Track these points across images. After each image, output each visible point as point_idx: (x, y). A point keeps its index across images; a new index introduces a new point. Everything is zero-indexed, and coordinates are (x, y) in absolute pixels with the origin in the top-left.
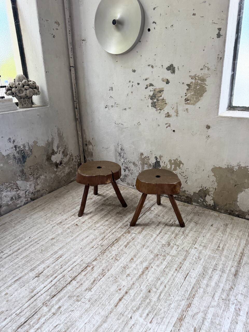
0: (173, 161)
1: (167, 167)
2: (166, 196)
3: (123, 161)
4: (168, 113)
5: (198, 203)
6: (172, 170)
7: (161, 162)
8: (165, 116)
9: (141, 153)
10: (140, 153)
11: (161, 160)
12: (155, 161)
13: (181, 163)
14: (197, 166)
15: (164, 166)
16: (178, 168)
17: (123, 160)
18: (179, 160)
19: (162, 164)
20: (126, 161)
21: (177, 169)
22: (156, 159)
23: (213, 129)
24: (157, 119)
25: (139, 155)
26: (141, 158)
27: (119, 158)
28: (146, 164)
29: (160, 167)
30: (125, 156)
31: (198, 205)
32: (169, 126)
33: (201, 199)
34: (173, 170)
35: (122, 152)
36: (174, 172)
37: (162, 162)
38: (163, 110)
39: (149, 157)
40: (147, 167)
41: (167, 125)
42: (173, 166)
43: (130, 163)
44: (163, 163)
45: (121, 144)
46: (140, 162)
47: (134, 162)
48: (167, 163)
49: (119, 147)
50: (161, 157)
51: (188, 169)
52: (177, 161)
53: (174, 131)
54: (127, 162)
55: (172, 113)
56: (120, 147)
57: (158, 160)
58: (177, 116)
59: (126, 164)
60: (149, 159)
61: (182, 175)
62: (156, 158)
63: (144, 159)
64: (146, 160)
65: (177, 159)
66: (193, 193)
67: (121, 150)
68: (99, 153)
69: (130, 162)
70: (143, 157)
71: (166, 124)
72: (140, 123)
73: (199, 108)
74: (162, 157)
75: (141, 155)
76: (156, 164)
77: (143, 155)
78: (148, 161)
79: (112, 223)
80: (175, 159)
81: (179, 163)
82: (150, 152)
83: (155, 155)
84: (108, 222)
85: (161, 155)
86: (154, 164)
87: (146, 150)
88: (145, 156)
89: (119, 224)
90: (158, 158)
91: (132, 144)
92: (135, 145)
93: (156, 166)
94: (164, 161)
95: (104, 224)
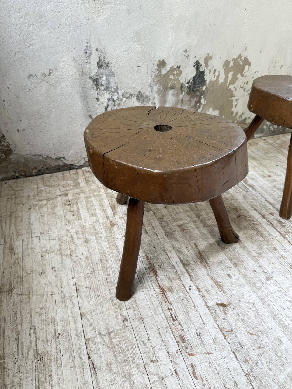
0: (231, 64)
1: (220, 79)
3: (109, 100)
5: (262, 131)
6: (228, 83)
7: (207, 72)
9: (159, 61)
10: (156, 62)
11: (207, 67)
13: (247, 62)
14: (272, 62)
15: (212, 80)
16: (239, 76)
17: (107, 96)
18: (243, 58)
19: (208, 78)
20: (115, 98)
21: (237, 79)
22: (197, 69)
25: (154, 70)
26: (160, 75)
27: (94, 93)
28: (172, 88)
29: (205, 84)
30: (112, 84)
34: (229, 85)
35: (102, 74)
36: (231, 87)
37: (210, 71)
40: (173, 95)
42: (231, 74)
43: (128, 98)
44: (212, 72)
45: (97, 50)
46: (155, 89)
47: (140, 92)
48: (219, 72)
49: (92, 61)
50: (208, 59)
51: (256, 73)
52: (239, 60)
54: (121, 97)
56: (94, 59)
57: (201, 70)
59: (119, 104)
60: (181, 72)
61: (244, 90)
62: (197, 65)
63: (166, 76)
64: (172, 78)
65: (240, 56)
67: (100, 66)
68: (17, 97)
69: (127, 95)
70: (164, 71)
74: (211, 58)
75: (159, 67)
76: (196, 80)
77: (165, 67)
78: (176, 78)
79: (258, 240)
80: (236, 57)
81: (242, 64)
82: (184, 53)
83: (195, 57)
84: (250, 243)
85: (210, 55)
86: (191, 83)
87: (173, 49)
88: (171, 68)
89: (266, 230)
90: (201, 65)
91: (135, 40)
92: (144, 42)
93: (196, 85)
94: (214, 69)
95: (255, 252)
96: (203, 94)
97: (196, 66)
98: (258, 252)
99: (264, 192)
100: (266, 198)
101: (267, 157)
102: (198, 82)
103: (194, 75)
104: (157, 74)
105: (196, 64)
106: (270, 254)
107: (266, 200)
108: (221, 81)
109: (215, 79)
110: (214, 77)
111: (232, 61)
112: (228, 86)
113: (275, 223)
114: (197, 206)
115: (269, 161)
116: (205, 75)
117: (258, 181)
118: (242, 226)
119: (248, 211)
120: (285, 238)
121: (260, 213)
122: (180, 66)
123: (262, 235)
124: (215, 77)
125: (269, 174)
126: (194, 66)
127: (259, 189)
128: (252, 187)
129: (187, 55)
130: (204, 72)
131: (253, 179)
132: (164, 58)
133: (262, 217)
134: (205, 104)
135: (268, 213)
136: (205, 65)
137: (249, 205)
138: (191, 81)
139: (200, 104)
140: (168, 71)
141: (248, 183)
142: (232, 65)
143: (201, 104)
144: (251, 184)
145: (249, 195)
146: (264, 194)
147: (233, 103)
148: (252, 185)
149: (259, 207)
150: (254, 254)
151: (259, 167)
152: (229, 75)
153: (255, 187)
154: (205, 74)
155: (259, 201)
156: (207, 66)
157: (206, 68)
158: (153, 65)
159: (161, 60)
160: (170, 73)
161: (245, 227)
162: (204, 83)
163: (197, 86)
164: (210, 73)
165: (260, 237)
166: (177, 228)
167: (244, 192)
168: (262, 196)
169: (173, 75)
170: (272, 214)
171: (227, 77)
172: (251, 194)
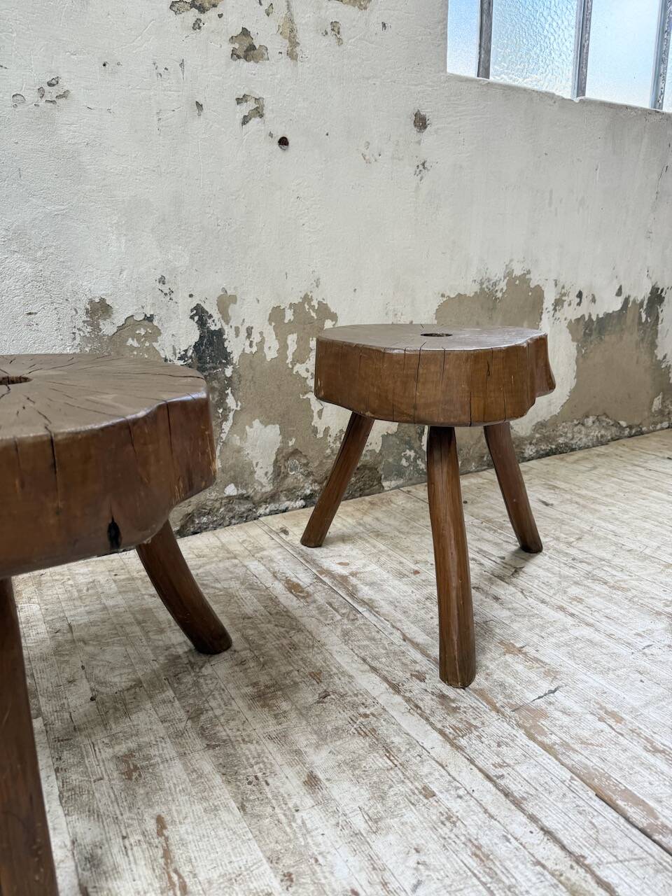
0: (289, 316)
1: (266, 350)
2: (268, 510)
4: (245, 32)
5: (400, 473)
6: (289, 361)
7: (229, 334)
8: (228, 48)
9: (91, 302)
10: (83, 305)
11: (227, 322)
12: (195, 336)
13: (325, 311)
14: (387, 314)
15: (248, 350)
16: (313, 342)
18: (315, 303)
19: (235, 346)
22: (202, 323)
23: (436, 132)
24: (182, 65)
25: (80, 324)
26: (100, 338)
29: (229, 362)
31: (401, 481)
32: (259, 112)
33: (408, 452)
34: (293, 364)
37: (237, 330)
38: (212, 13)
39: (156, 318)
41: (246, 108)
42: (292, 339)
44: (243, 333)
48: (261, 333)
52: (307, 307)
53: (283, 142)
55: (266, 34)
57: (213, 328)
58: (292, 55)
60: (157, 332)
62: (200, 315)
63: (116, 340)
64: (135, 344)
65: (307, 299)
66: (381, 438)
70: (108, 328)
71: (239, 101)
72: (65, 85)
73: (384, 25)
74: (233, 299)
75: (91, 317)
76: (204, 351)
77: (110, 316)
78: (147, 344)
79: (374, 767)
80: (297, 300)
81: (316, 318)
82: (160, 286)
83: (191, 296)
84: (346, 785)
85: (229, 293)
86: (191, 357)
87: (125, 273)
88: (126, 320)
89: (400, 731)
90: (211, 316)
91: (14, 247)
92: (39, 254)
93: (205, 363)
94: (247, 325)
95: (360, 817)
96: (229, 385)
97: (196, 318)
98: (370, 812)
99: (399, 615)
100: (406, 631)
101: (411, 528)
102: (210, 356)
103: (196, 338)
104: (88, 335)
105: (195, 312)
106: (411, 816)
107: (405, 639)
108: (271, 354)
109: (254, 349)
110: (251, 345)
111: (290, 308)
112: (290, 366)
113: (428, 702)
114: (202, 680)
115: (416, 538)
116: (225, 340)
117: (384, 587)
118: (329, 728)
119: (351, 677)
120: (459, 748)
121: (385, 679)
122: (152, 316)
123: (388, 751)
124: (254, 344)
125: (416, 568)
126: (192, 317)
127: (385, 608)
128: (370, 605)
129: (167, 291)
130: (220, 333)
131: (372, 584)
132: (103, 294)
133: (391, 690)
134: (239, 409)
135: (408, 675)
136: (220, 316)
137: (356, 658)
138: (190, 353)
139: (225, 409)
140: (120, 328)
141: (360, 595)
142: (292, 318)
143: (227, 409)
144: (366, 598)
145: (359, 628)
146: (400, 621)
147: (313, 408)
148: (370, 599)
149: (384, 660)
150: (359, 823)
151: (390, 552)
152: (289, 342)
153: (376, 604)
154: (225, 337)
155: (385, 643)
156: (226, 318)
157: (224, 324)
158: (74, 313)
159: (97, 300)
160: (125, 332)
161: (337, 729)
162: (226, 359)
163: (208, 366)
164: (237, 335)
165: (381, 757)
166: (111, 766)
167: (345, 621)
168: (393, 627)
169: (138, 337)
170: (420, 677)
171: (284, 347)
172: (365, 624)
